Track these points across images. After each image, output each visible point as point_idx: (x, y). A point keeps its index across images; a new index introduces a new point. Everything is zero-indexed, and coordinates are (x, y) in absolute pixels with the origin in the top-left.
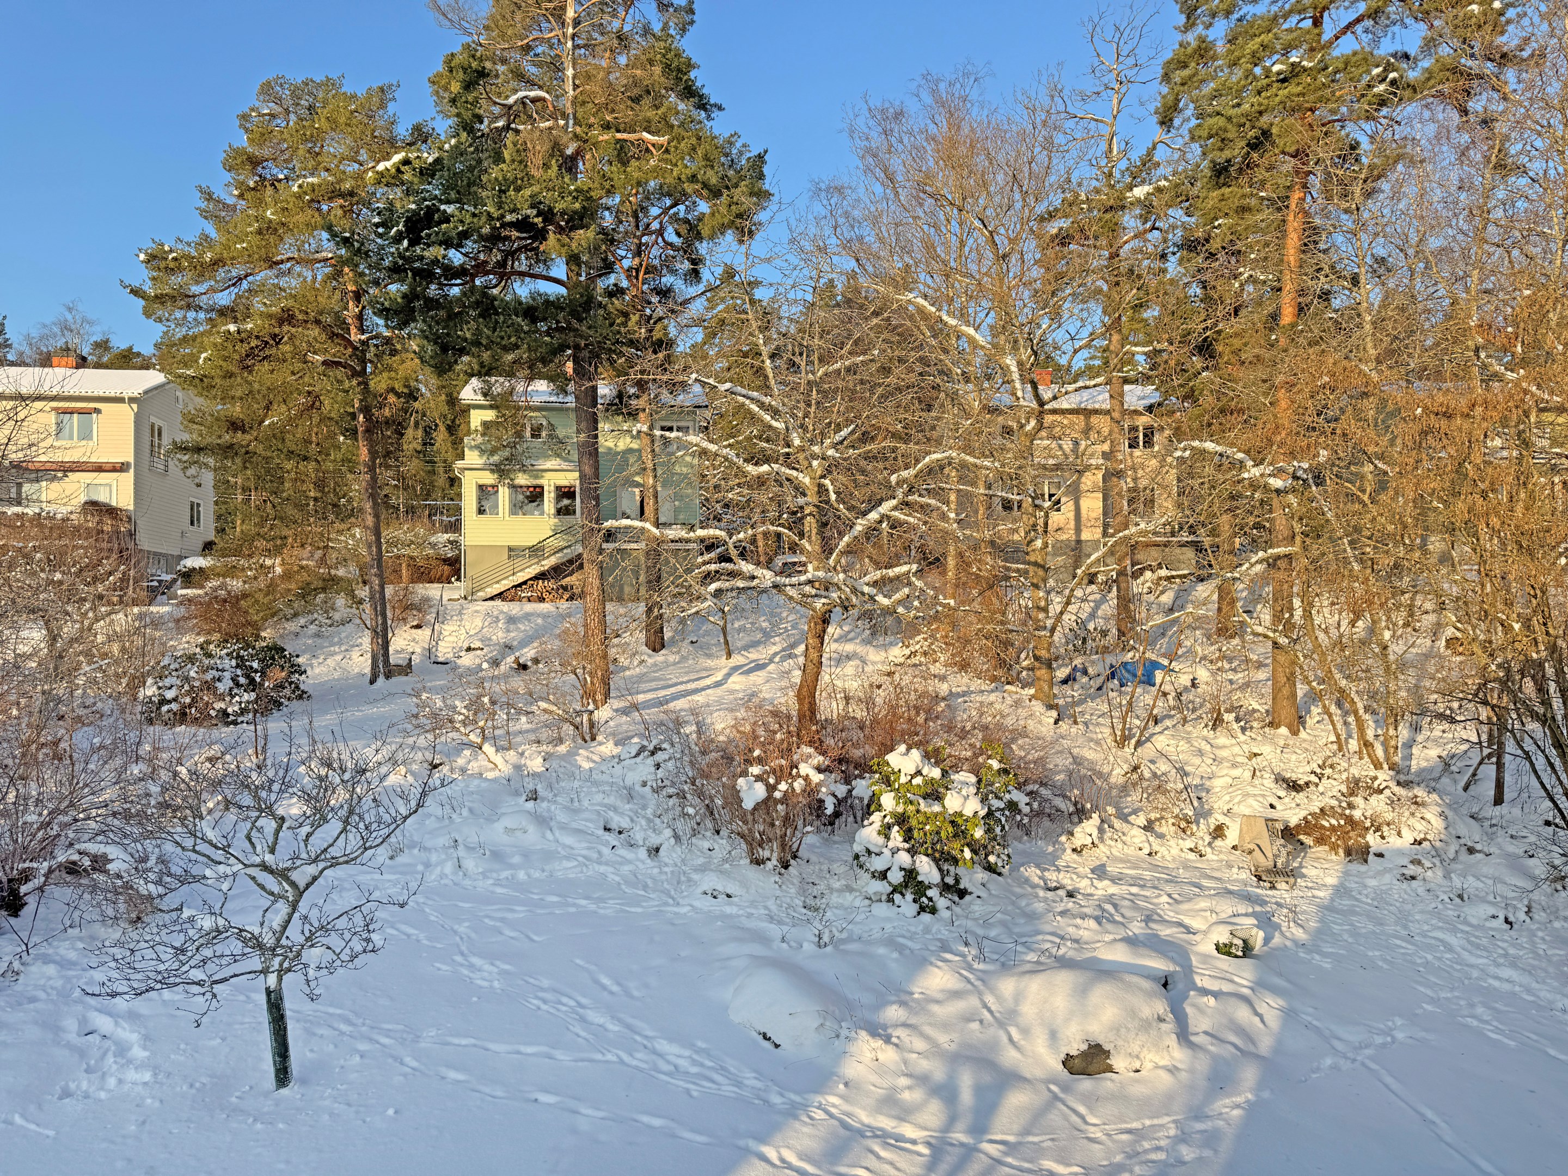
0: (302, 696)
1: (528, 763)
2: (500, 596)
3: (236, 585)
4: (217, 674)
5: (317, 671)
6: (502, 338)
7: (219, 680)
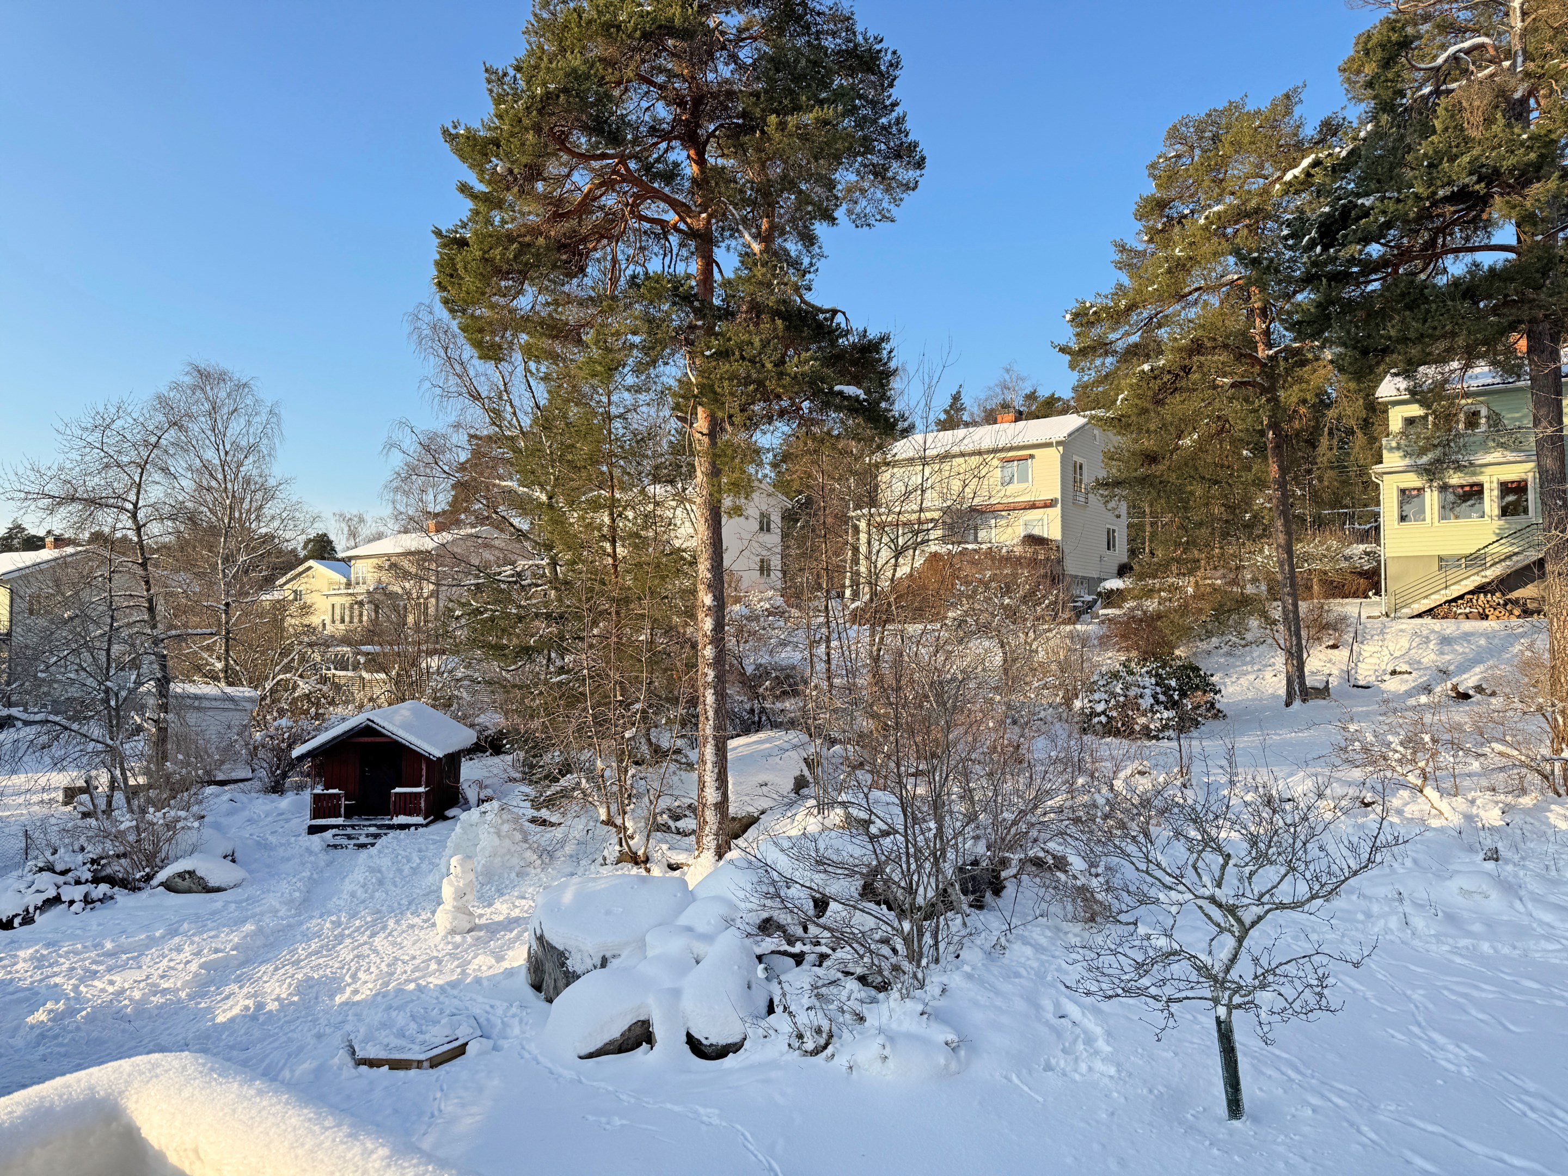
0: (1219, 715)
1: (1482, 813)
2: (1430, 612)
3: (1151, 605)
4: (1139, 691)
5: (1230, 690)
6: (1435, 328)
7: (1141, 696)
